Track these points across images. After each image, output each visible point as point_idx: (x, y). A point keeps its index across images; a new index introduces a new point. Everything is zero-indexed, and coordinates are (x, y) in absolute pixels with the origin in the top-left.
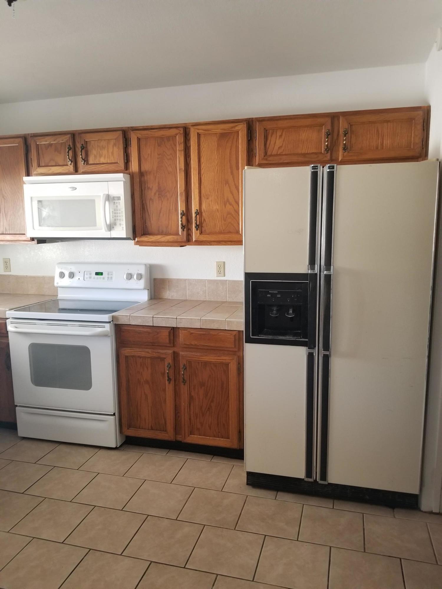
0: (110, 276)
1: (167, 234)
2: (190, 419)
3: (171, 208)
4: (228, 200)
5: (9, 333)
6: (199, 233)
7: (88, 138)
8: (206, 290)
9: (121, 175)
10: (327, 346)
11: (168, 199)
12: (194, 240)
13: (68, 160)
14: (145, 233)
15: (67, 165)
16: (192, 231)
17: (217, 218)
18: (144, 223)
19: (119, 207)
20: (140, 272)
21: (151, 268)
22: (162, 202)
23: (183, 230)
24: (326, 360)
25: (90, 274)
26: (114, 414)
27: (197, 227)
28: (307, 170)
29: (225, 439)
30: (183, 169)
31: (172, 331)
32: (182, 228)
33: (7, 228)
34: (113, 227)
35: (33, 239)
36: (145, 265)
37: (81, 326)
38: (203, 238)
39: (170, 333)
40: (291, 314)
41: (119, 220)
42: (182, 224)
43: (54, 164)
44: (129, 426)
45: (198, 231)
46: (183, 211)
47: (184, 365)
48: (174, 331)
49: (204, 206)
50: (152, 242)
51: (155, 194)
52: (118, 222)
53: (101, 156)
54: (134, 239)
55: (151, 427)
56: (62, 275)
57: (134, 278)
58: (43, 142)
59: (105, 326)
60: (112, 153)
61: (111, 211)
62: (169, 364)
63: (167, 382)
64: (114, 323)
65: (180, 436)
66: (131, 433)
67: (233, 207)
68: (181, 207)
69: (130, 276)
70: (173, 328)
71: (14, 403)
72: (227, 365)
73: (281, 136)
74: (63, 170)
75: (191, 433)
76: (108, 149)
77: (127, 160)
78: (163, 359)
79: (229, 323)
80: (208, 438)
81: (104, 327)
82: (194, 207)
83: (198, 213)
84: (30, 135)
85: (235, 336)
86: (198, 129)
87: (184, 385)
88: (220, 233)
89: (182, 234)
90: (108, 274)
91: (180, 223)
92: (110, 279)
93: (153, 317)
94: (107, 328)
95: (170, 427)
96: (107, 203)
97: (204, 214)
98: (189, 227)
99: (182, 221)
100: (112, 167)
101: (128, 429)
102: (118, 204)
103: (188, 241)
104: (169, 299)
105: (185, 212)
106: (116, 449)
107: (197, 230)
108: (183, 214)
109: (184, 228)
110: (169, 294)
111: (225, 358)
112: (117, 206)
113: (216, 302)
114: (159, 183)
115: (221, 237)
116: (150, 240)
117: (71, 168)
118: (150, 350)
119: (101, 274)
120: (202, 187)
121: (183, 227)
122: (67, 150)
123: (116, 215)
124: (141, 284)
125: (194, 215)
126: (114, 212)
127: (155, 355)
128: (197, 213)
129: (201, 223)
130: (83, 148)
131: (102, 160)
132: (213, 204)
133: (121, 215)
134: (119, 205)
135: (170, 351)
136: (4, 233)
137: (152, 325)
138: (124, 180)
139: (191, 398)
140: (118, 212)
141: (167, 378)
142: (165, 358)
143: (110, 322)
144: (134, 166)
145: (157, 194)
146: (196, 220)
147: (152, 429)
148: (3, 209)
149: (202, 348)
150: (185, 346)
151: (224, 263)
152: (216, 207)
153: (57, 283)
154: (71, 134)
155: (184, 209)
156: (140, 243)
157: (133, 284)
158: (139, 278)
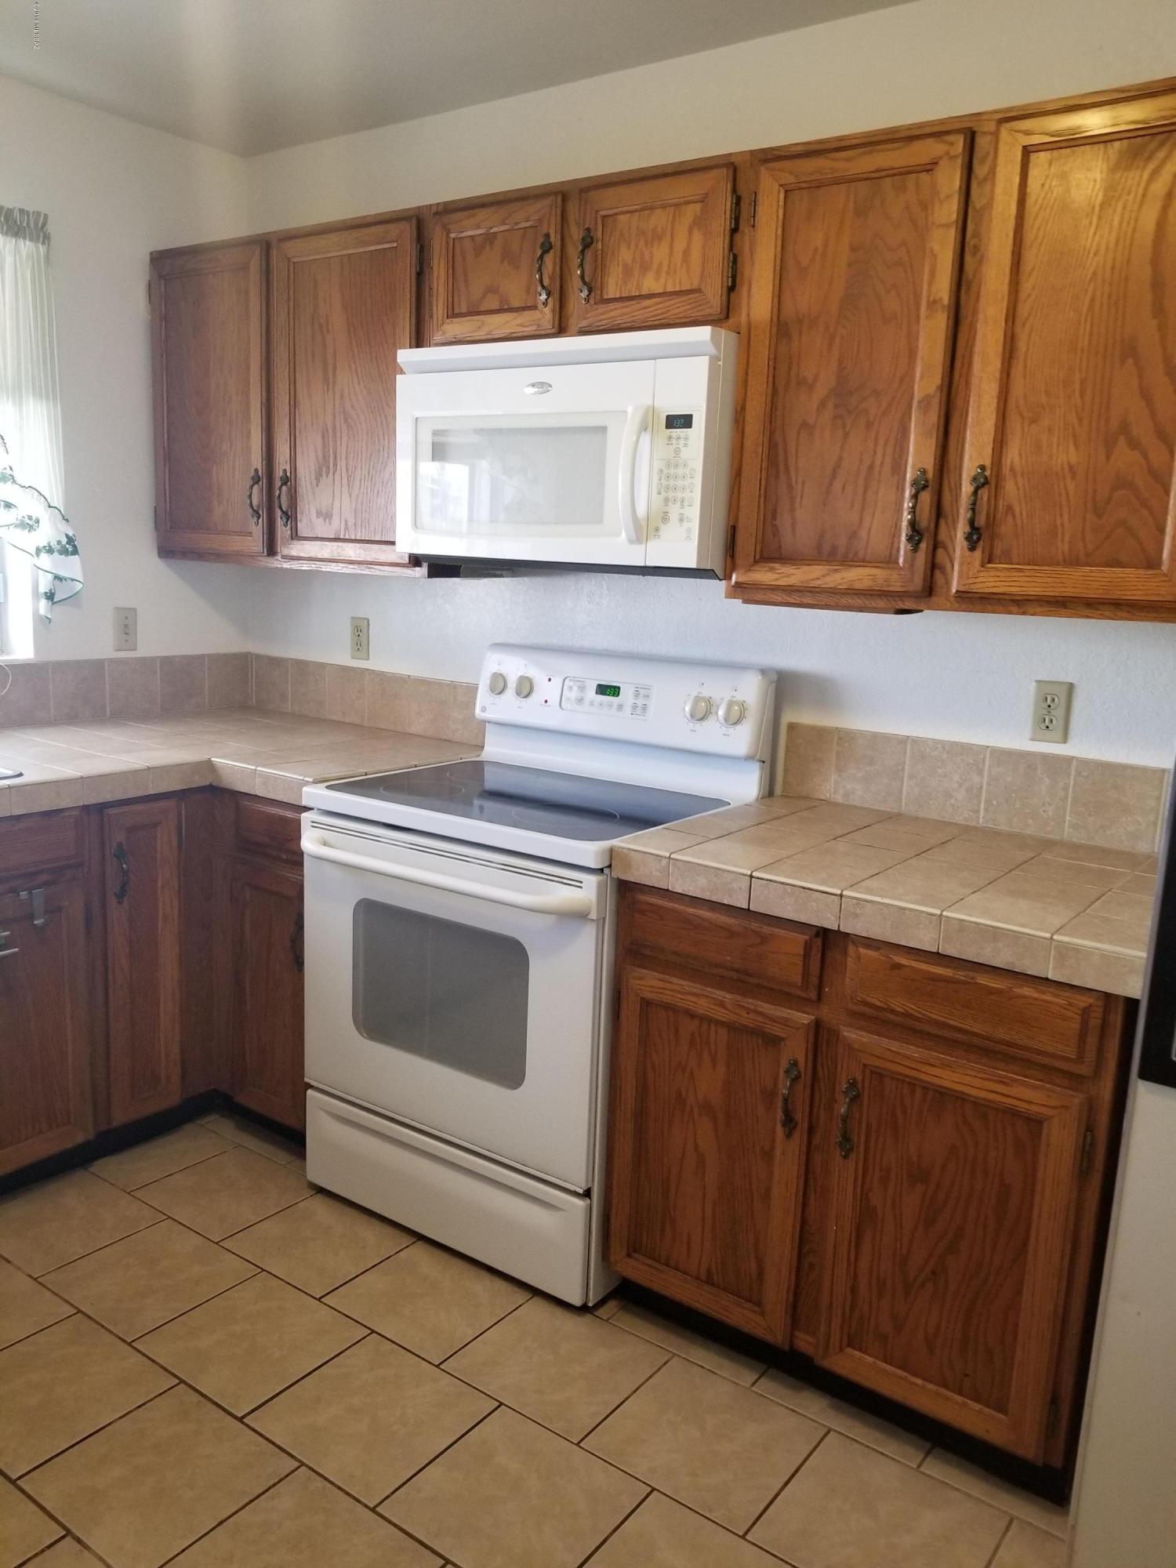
0: (640, 702)
1: (849, 559)
2: (854, 1290)
3: (878, 462)
4: (1124, 428)
5: (305, 856)
6: (977, 563)
7: (609, 200)
8: (981, 788)
9: (704, 333)
11: (869, 425)
12: (953, 591)
13: (540, 288)
14: (769, 555)
15: (534, 307)
16: (951, 552)
17: (1064, 502)
18: (770, 514)
19: (685, 453)
20: (739, 696)
21: (782, 686)
22: (846, 435)
23: (915, 549)
25: (582, 689)
26: (587, 1194)
27: (975, 536)
29: (987, 1410)
30: (946, 301)
31: (819, 941)
32: (910, 539)
33: (351, 522)
34: (657, 530)
35: (416, 560)
36: (763, 672)
38: (990, 581)
39: (808, 947)
41: (679, 504)
42: (913, 524)
43: (495, 306)
44: (634, 1249)
45: (978, 553)
46: (924, 472)
47: (853, 1084)
48: (825, 943)
49: (1013, 455)
50: (790, 590)
51: (823, 404)
52: (674, 511)
53: (645, 268)
54: (728, 577)
55: (709, 1271)
56: (498, 684)
57: (717, 713)
58: (470, 229)
59: (581, 882)
60: (686, 253)
61: (657, 466)
62: (795, 1064)
63: (780, 1131)
64: (614, 875)
65: (811, 1339)
66: (639, 1272)
67: (1146, 457)
68: (919, 455)
69: (702, 712)
70: (824, 933)
71: (302, 1076)
72: (1035, 1124)
74: (521, 325)
75: (853, 1342)
76: (672, 239)
77: (734, 277)
78: (773, 1041)
79: (1064, 953)
80: (919, 1381)
81: (578, 884)
82: (974, 454)
83: (986, 478)
84: (434, 210)
85: (1086, 1012)
86: (1030, 133)
87: (845, 1157)
88: (1073, 561)
89: (911, 562)
90: (637, 695)
91: (906, 517)
92: (639, 711)
93: (751, 877)
94: (586, 892)
95: (776, 1291)
96: (646, 438)
97: (1009, 486)
98: (943, 535)
99: (913, 511)
100: (678, 307)
101: (629, 1255)
102: (682, 442)
103: (929, 592)
104: (836, 804)
105: (930, 475)
106: (584, 1309)
107: (972, 549)
108: (920, 487)
109: (920, 541)
110: (835, 783)
111: (1029, 1096)
112: (677, 451)
113: (1019, 840)
114: (840, 362)
115: (1073, 582)
116: (783, 582)
117: (546, 316)
118: (728, 997)
119: (615, 691)
120: (1017, 372)
121: (916, 533)
122: (539, 252)
123: (672, 483)
124: (742, 739)
126: (665, 471)
127: (747, 1020)
128: (981, 482)
129: (992, 520)
130: (588, 243)
131: (650, 284)
132: (1055, 440)
133: (687, 483)
134: (686, 445)
135: (805, 1018)
136: (342, 537)
137: (745, 906)
138: (713, 351)
139: (865, 1216)
140: (680, 471)
141: (780, 1115)
142: (782, 1039)
143: (602, 870)
144: (758, 302)
145: (830, 405)
146: (973, 510)
147: (709, 1281)
148: (344, 456)
149: (933, 1030)
150: (863, 1009)
151: (1071, 687)
152: (1065, 455)
153: (484, 709)
154: (556, 194)
155: (930, 464)
156: (745, 592)
157: (714, 736)
158: (736, 718)
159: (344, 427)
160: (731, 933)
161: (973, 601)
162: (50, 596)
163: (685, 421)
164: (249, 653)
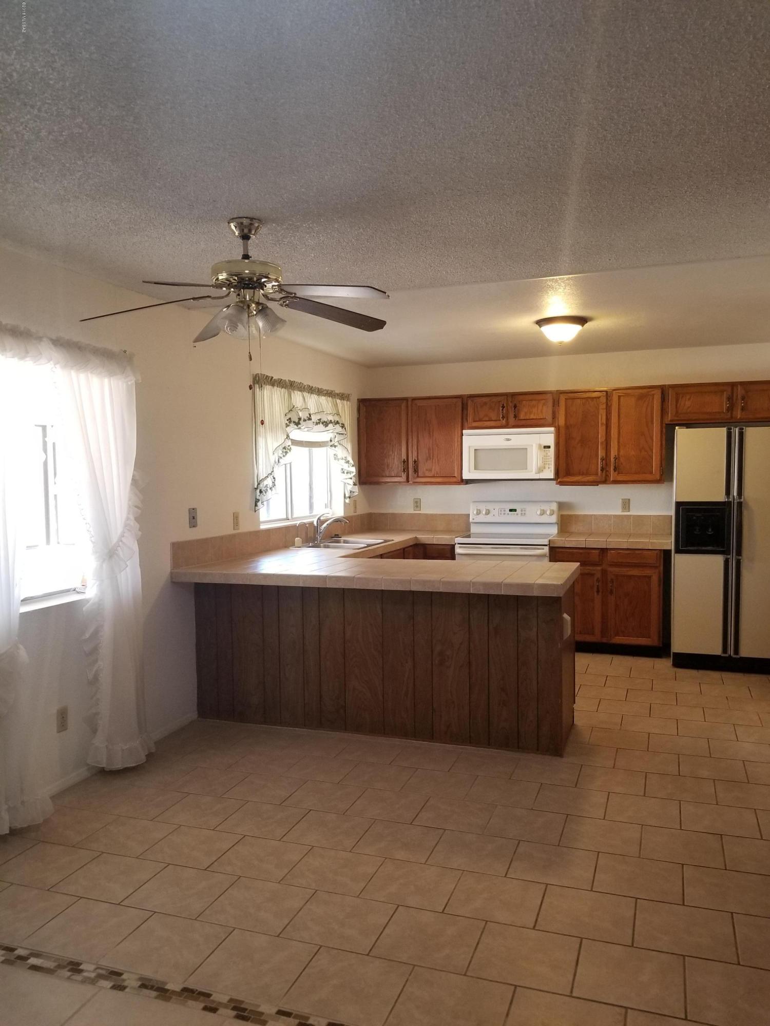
0: (523, 512)
1: (587, 473)
2: (616, 623)
3: (592, 455)
4: (643, 447)
5: (456, 556)
6: (616, 475)
7: (520, 397)
8: (612, 524)
9: (550, 429)
10: (739, 553)
11: (589, 448)
12: (611, 480)
13: (501, 416)
14: (568, 473)
15: (499, 421)
16: (611, 472)
17: (633, 462)
19: (549, 454)
20: (552, 508)
21: (561, 506)
22: (584, 449)
23: (603, 472)
24: (738, 563)
25: (505, 511)
27: (615, 470)
28: (724, 431)
29: (646, 639)
30: (605, 423)
32: (601, 470)
33: (439, 472)
34: (543, 471)
36: (558, 502)
37: (521, 548)
38: (620, 478)
39: (600, 553)
40: (710, 532)
41: (548, 464)
43: (487, 419)
45: (616, 473)
47: (611, 580)
48: (603, 551)
49: (622, 453)
50: (573, 482)
51: (578, 443)
52: (547, 466)
53: (531, 413)
54: (557, 480)
55: (580, 632)
56: (479, 512)
57: (546, 513)
58: (480, 401)
60: (542, 411)
61: (542, 456)
62: (599, 578)
63: (596, 594)
64: (550, 546)
65: (606, 638)
67: (648, 453)
68: (601, 453)
69: (543, 513)
70: (603, 549)
72: (650, 577)
73: (689, 399)
74: (495, 425)
75: (617, 634)
76: (538, 407)
77: (555, 416)
78: (592, 575)
79: (652, 544)
80: (632, 638)
81: (543, 549)
82: (613, 453)
84: (468, 396)
85: (657, 554)
86: (619, 393)
87: (611, 595)
88: (636, 473)
89: (602, 475)
90: (522, 511)
91: (600, 466)
92: (523, 515)
94: (546, 549)
96: (539, 451)
97: (621, 460)
98: (608, 469)
99: (601, 464)
100: (543, 422)
103: (605, 481)
104: (576, 532)
105: (604, 457)
108: (602, 459)
110: (574, 528)
111: (648, 572)
112: (547, 453)
114: (581, 434)
115: (636, 477)
116: (571, 480)
117: (502, 423)
119: (515, 510)
120: (621, 436)
121: (602, 470)
122: (502, 408)
123: (546, 460)
124: (554, 519)
125: (612, 460)
126: (545, 458)
127: (586, 571)
128: (615, 459)
129: (618, 466)
130: (515, 407)
131: (531, 418)
132: (630, 450)
133: (550, 460)
134: (549, 452)
135: (600, 568)
138: (553, 432)
139: (617, 606)
140: (548, 457)
141: (596, 590)
142: (595, 574)
143: (546, 545)
144: (561, 421)
145: (580, 443)
146: (614, 464)
149: (629, 564)
150: (612, 564)
151: (629, 499)
152: (633, 453)
153: (473, 519)
154: (505, 395)
155: (604, 455)
156: (561, 483)
157: (545, 519)
158: (551, 514)
159: (436, 448)
160: (581, 553)
161: (616, 482)
162: (350, 497)
163: (549, 447)
164: (370, 513)
